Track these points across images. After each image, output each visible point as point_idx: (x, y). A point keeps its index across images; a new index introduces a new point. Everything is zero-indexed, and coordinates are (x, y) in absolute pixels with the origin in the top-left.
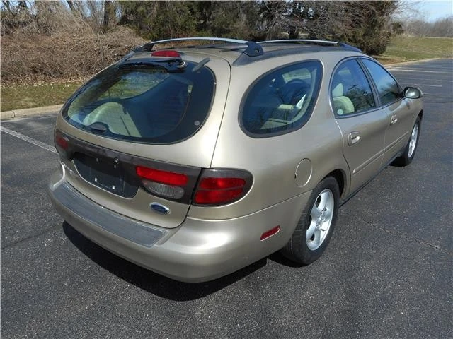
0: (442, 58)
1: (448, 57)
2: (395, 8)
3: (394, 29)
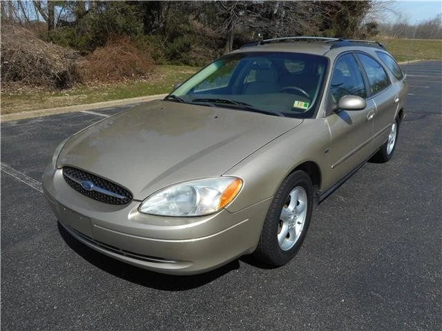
0: (423, 60)
1: (429, 59)
2: (370, 7)
3: (369, 30)
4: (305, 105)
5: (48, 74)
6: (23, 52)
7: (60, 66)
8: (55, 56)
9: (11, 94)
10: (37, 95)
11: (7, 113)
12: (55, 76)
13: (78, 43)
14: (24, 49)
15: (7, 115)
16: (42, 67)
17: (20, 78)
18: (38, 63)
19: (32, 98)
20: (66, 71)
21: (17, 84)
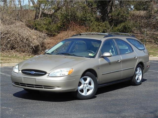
4: (92, 55)
5: (29, 46)
6: (19, 34)
7: (36, 42)
8: (34, 37)
9: (10, 56)
10: (22, 57)
11: (8, 63)
12: (33, 47)
13: (51, 28)
14: (20, 33)
15: (8, 64)
16: (27, 42)
17: (15, 48)
18: (25, 40)
19: (20, 58)
20: (38, 45)
21: (13, 51)
